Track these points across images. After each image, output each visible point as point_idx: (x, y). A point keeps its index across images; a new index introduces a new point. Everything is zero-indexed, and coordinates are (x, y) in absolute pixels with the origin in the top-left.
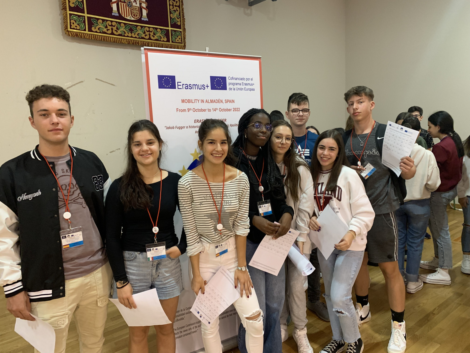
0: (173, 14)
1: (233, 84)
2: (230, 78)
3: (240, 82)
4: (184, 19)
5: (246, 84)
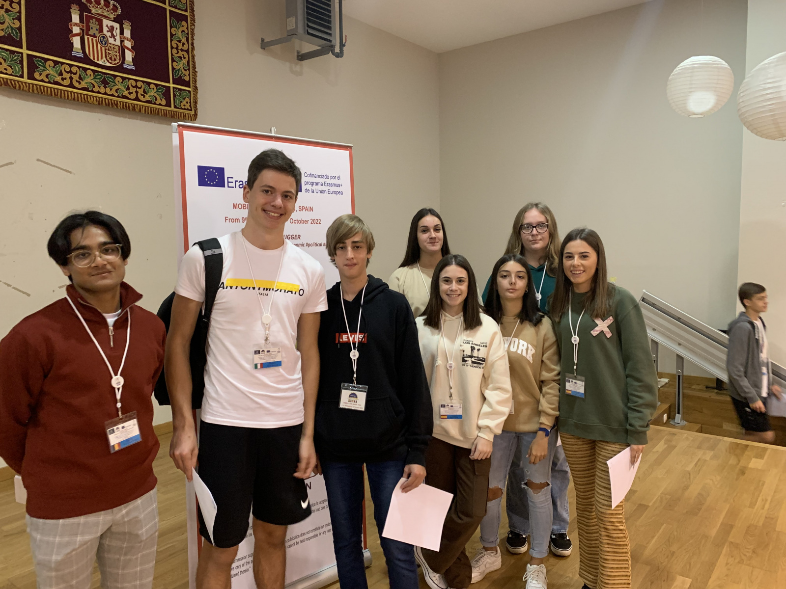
0: (177, 63)
1: (312, 184)
2: (306, 175)
3: (322, 180)
4: (196, 72)
5: (330, 185)
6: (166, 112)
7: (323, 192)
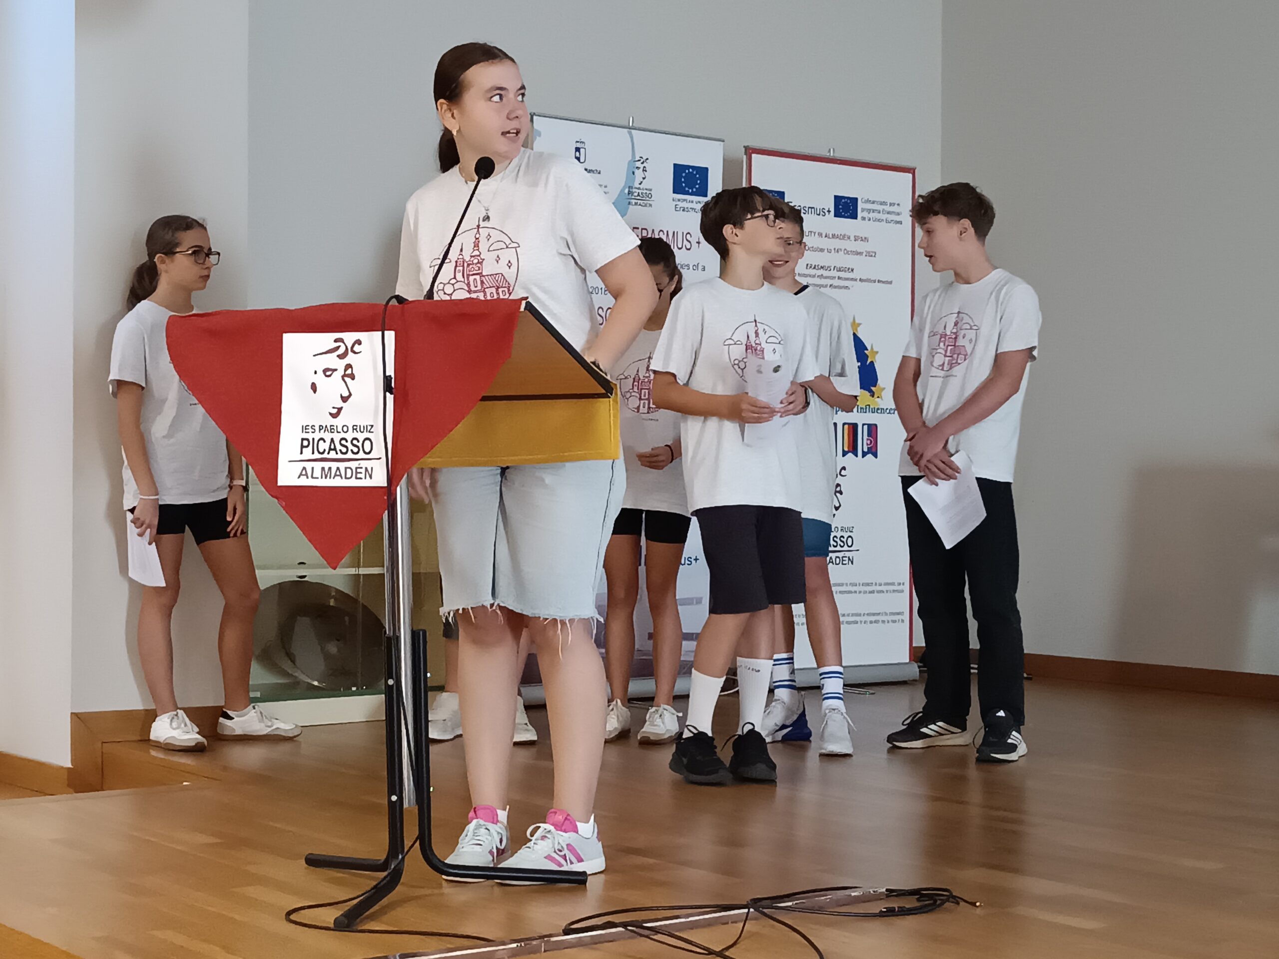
1: (869, 211)
2: (863, 201)
3: (880, 208)
5: (889, 213)
7: (879, 220)
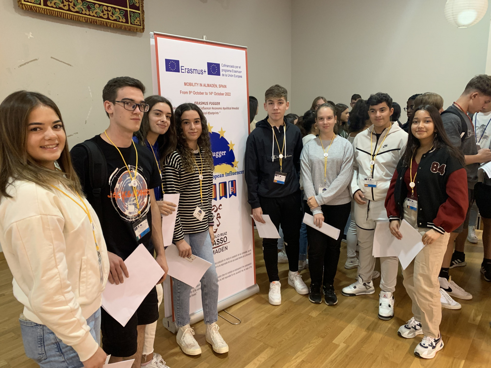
1: (226, 71)
2: (223, 65)
3: (231, 69)
5: (235, 72)
6: (126, 27)
7: (231, 76)
